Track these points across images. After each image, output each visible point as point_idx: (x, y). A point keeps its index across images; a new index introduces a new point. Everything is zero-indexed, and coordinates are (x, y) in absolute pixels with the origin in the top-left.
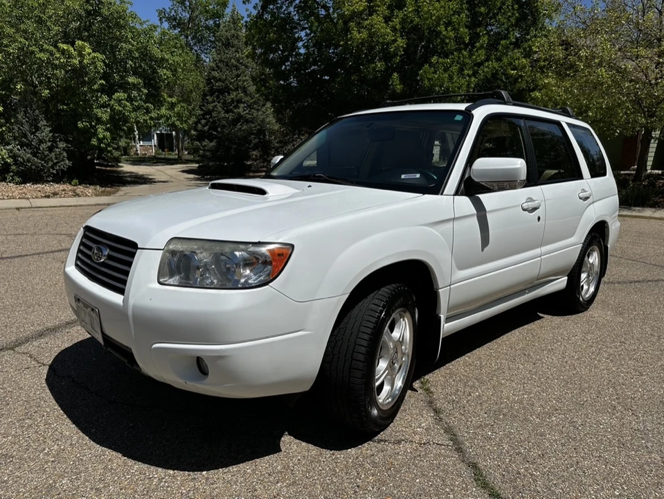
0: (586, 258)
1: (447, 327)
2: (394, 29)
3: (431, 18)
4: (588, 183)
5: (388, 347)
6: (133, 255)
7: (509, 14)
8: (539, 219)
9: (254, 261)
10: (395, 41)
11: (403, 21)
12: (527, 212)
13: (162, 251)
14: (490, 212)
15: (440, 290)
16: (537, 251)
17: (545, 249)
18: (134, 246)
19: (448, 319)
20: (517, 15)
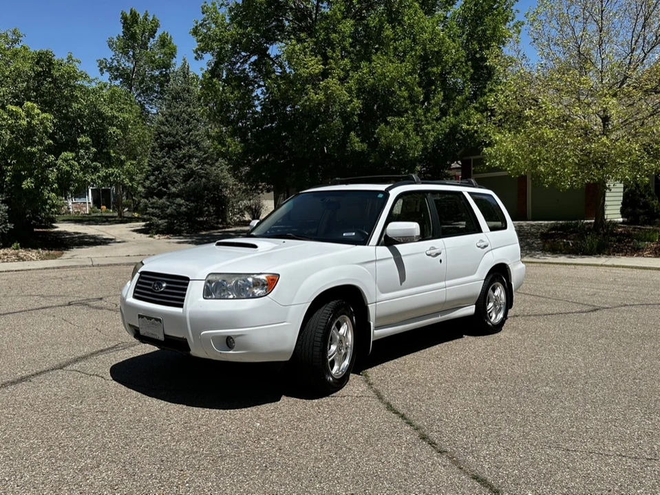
0: (490, 292)
1: (377, 333)
2: (350, 91)
3: (385, 80)
4: (487, 235)
5: (336, 338)
6: (187, 284)
7: (464, 70)
8: (441, 261)
9: (257, 284)
10: (351, 101)
11: (360, 82)
12: (430, 257)
13: (204, 282)
14: (404, 256)
15: (369, 305)
16: (443, 284)
17: (448, 283)
18: (188, 279)
19: (377, 328)
20: (472, 71)
